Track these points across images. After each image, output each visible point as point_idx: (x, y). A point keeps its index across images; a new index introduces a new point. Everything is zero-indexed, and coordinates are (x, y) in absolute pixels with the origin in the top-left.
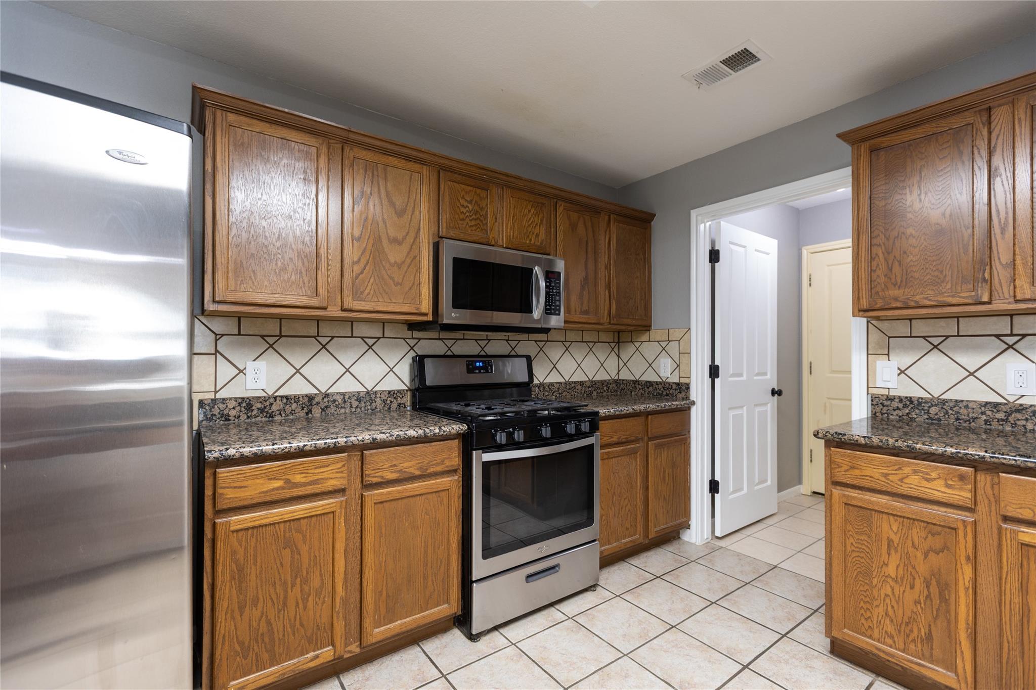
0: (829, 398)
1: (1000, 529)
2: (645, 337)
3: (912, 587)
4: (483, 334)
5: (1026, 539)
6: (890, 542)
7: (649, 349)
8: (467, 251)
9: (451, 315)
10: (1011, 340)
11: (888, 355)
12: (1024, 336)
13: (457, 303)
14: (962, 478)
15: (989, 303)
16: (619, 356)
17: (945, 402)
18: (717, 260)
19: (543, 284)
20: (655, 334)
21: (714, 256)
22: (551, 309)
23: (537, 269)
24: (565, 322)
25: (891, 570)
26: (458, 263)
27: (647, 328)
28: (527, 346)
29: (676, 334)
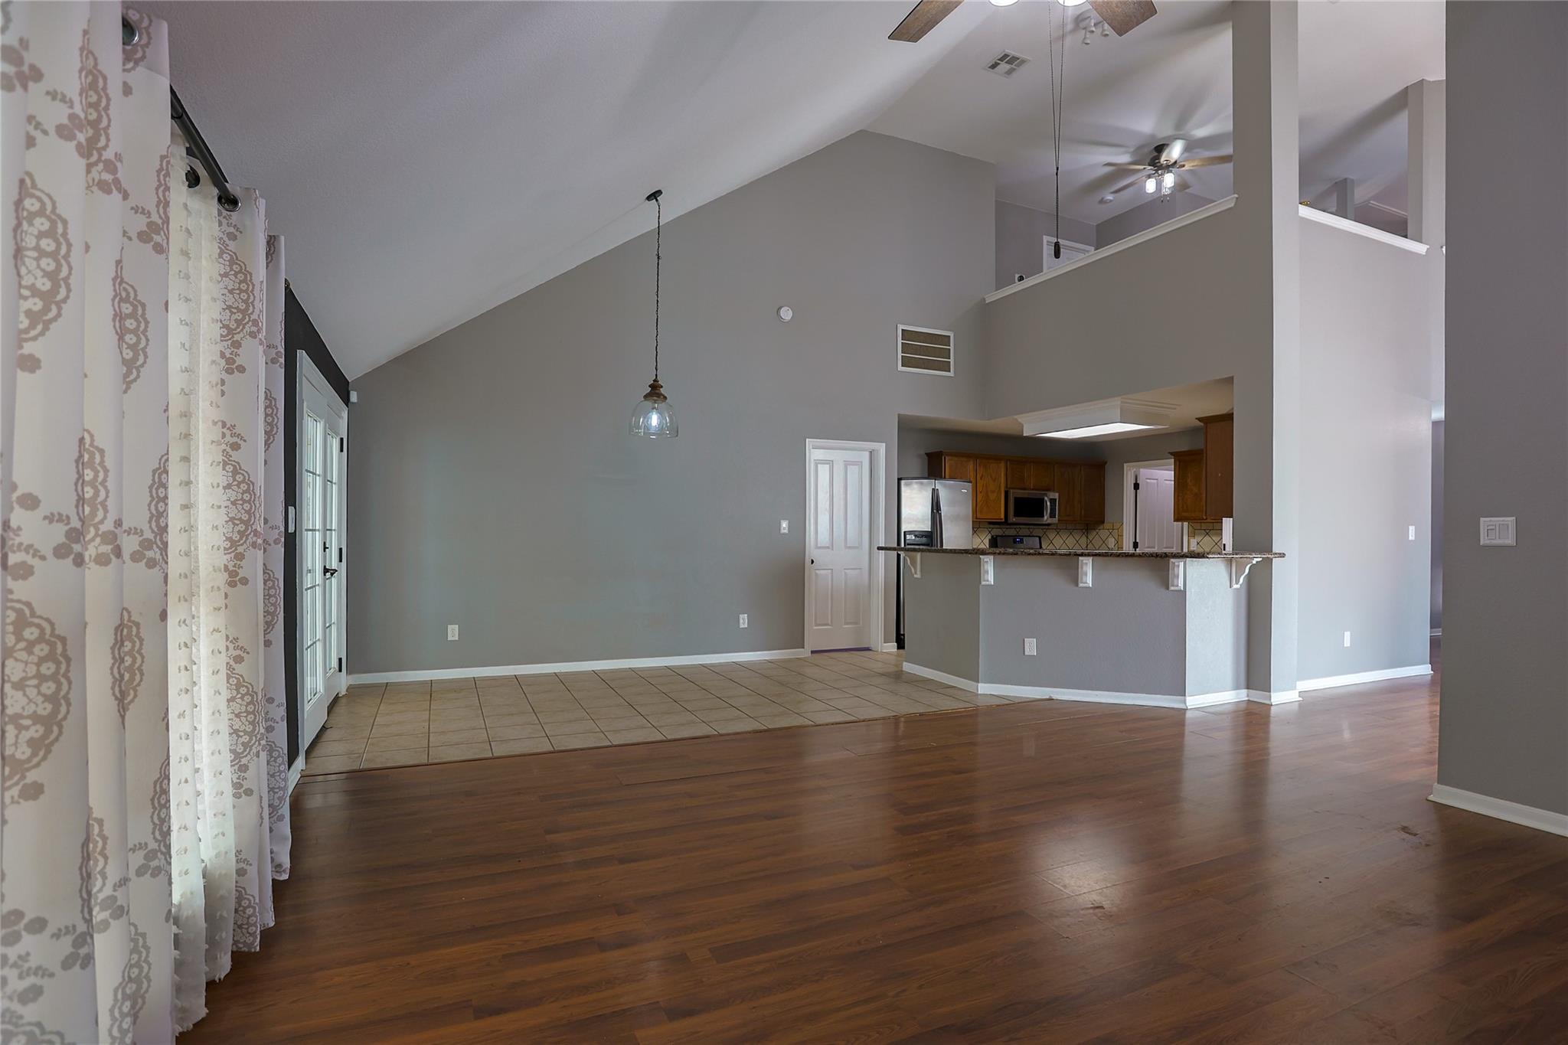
2: (1101, 527)
4: (1032, 527)
7: (1103, 533)
8: (1021, 494)
9: (1013, 519)
13: (1016, 515)
16: (1087, 537)
18: (1138, 488)
19: (1048, 504)
20: (1107, 525)
21: (1136, 486)
22: (1052, 515)
23: (1046, 498)
24: (1059, 520)
26: (1017, 500)
27: (1103, 522)
28: (1038, 531)
29: (1117, 526)
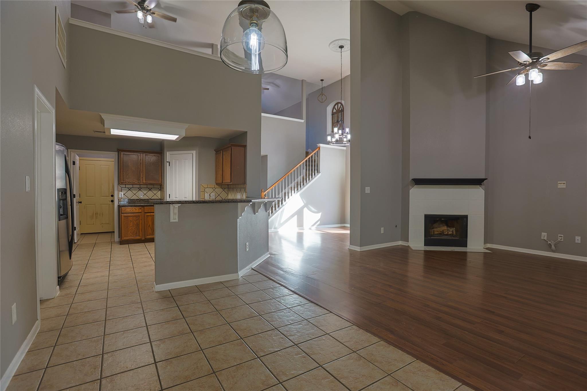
0: (86, 204)
1: (144, 215)
3: (134, 226)
5: (147, 215)
6: (131, 220)
10: (140, 189)
11: (122, 191)
12: (142, 188)
14: (140, 208)
15: (140, 183)
17: (131, 199)
25: (131, 225)
